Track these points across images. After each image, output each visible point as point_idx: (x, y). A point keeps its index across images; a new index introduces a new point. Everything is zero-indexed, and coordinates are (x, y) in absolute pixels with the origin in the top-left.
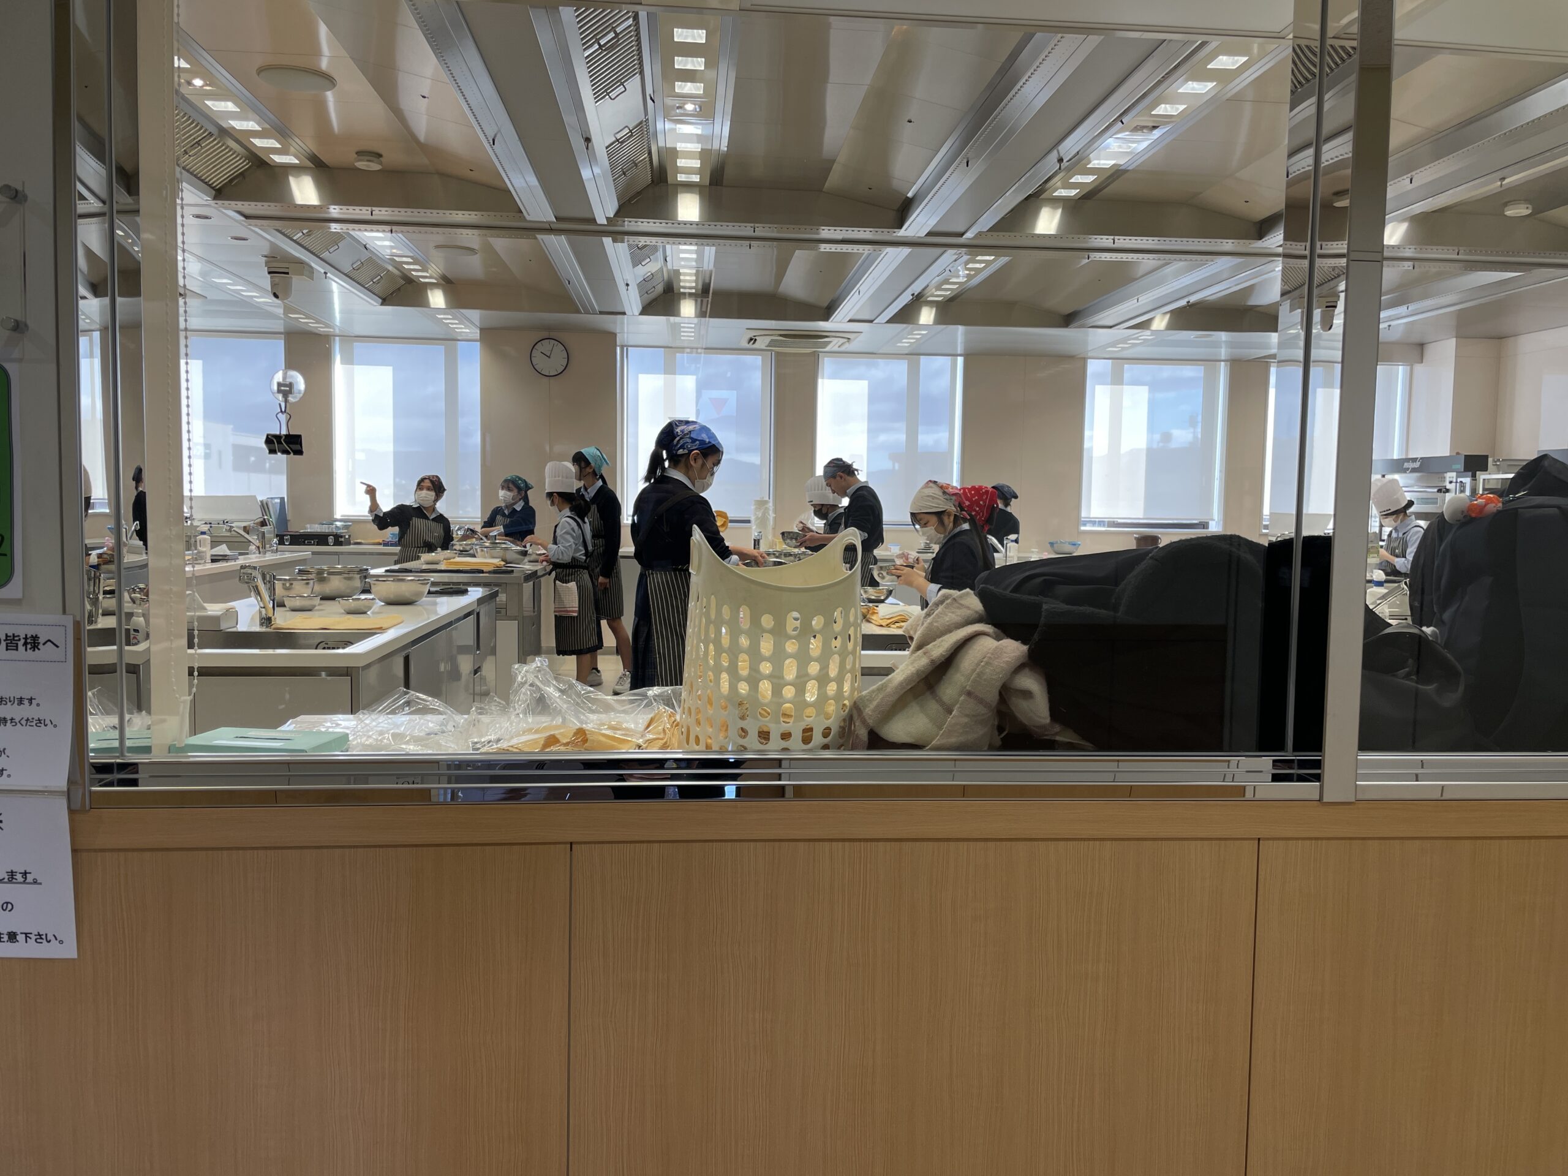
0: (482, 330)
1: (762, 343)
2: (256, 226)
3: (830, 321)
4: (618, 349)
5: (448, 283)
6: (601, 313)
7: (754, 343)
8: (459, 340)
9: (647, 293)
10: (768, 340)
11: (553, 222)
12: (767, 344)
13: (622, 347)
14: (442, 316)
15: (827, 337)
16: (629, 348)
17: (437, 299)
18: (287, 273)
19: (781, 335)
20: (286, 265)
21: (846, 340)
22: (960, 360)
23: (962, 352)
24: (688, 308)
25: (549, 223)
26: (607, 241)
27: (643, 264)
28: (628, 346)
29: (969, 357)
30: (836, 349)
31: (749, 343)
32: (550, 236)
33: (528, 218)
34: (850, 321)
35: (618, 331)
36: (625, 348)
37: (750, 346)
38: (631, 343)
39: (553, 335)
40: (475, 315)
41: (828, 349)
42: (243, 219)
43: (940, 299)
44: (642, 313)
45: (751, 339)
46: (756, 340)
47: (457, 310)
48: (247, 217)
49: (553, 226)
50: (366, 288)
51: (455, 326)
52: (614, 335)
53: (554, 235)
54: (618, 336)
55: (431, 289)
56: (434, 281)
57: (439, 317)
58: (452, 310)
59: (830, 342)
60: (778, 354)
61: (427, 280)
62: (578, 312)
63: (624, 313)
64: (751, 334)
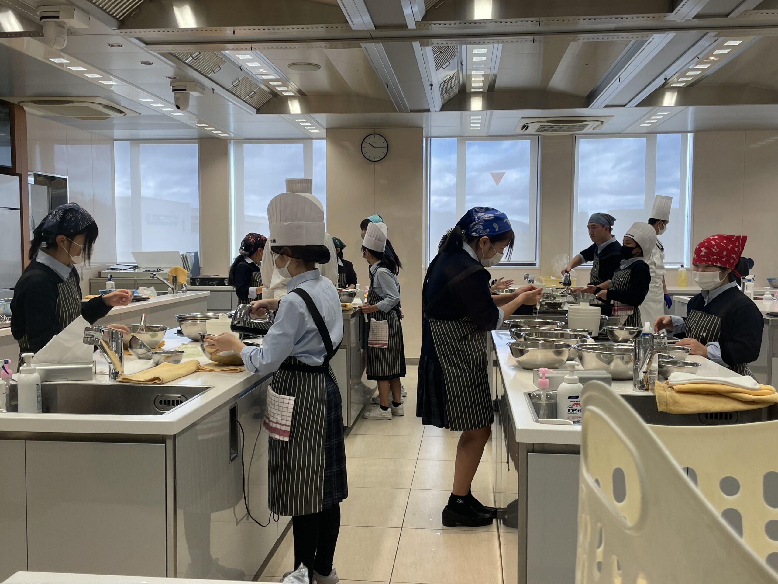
0: (327, 130)
1: (532, 129)
2: (154, 51)
3: (589, 107)
4: (424, 139)
5: (302, 95)
6: (412, 111)
7: (526, 130)
8: (313, 139)
9: (446, 93)
10: (537, 126)
11: (373, 30)
12: (536, 130)
13: (427, 139)
14: (300, 120)
15: (585, 121)
16: (432, 139)
17: (295, 107)
18: (185, 90)
19: (548, 122)
20: (184, 84)
21: (601, 123)
22: (690, 136)
23: (692, 130)
24: (476, 104)
25: (369, 31)
26: (416, 45)
27: (444, 67)
28: (431, 137)
29: (697, 132)
30: (591, 131)
31: (522, 130)
32: (371, 44)
33: (353, 27)
34: (606, 106)
35: (424, 126)
36: (429, 139)
37: (524, 132)
38: (432, 135)
39: (377, 131)
40: (323, 118)
41: (584, 131)
42: (144, 45)
43: (682, 85)
44: (442, 110)
45: (524, 127)
46: (528, 126)
47: (308, 115)
48: (147, 43)
49: (374, 34)
50: (244, 101)
51: (309, 128)
52: (421, 128)
53: (374, 43)
54: (424, 130)
55: (291, 100)
56: (292, 94)
57: (297, 121)
58: (305, 115)
59: (588, 125)
60: (544, 137)
61: (288, 94)
62: (395, 111)
63: (429, 111)
64: (525, 122)
